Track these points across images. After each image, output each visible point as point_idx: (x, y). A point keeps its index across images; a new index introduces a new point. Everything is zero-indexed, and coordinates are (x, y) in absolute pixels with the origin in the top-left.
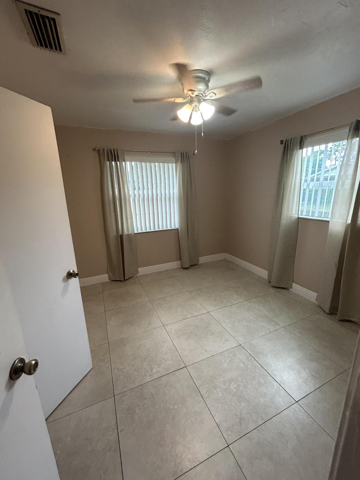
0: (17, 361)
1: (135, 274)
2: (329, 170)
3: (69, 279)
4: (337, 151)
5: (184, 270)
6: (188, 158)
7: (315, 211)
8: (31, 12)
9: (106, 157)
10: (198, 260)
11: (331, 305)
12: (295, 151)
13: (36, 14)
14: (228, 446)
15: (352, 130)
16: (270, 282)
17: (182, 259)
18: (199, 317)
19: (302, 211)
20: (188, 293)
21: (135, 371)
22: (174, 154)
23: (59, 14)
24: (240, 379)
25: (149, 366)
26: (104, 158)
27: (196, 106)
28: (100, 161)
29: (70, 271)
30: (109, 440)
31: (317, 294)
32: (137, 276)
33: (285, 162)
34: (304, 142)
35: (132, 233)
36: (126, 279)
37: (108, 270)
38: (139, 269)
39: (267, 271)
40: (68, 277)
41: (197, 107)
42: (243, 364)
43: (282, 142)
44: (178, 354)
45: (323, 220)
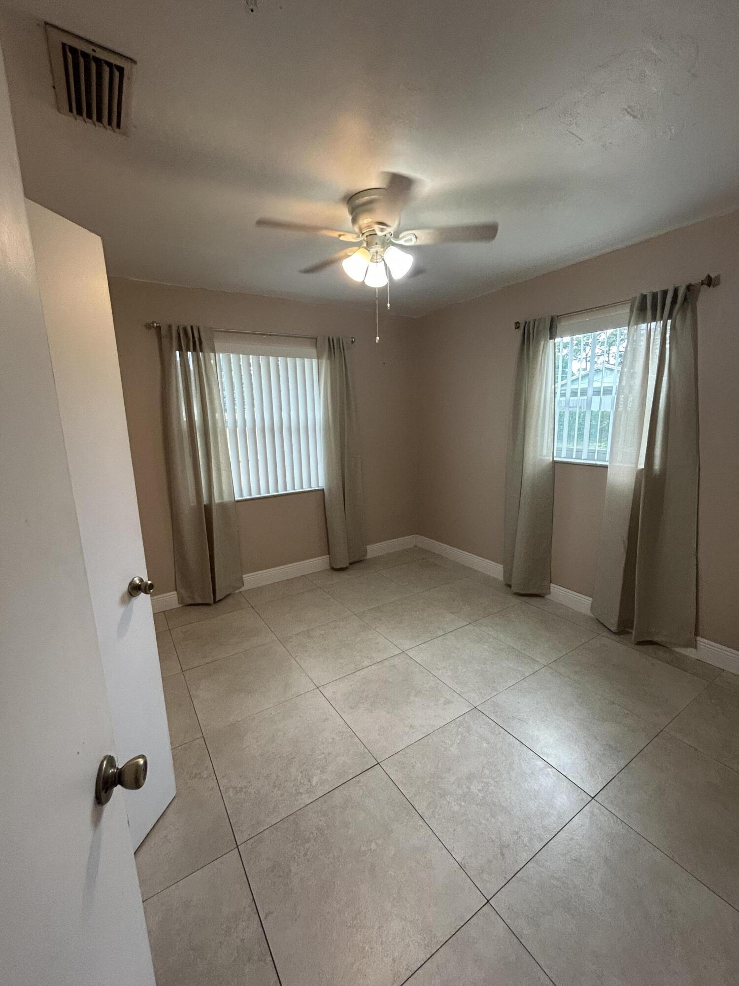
0: (105, 763)
1: (238, 588)
2: (578, 378)
3: (134, 598)
4: (587, 344)
5: (338, 572)
6: (342, 350)
7: (582, 449)
8: (74, 51)
9: (175, 343)
10: (366, 551)
11: (620, 617)
12: (542, 343)
13: (85, 55)
14: (488, 901)
15: (635, 310)
16: (509, 586)
17: (330, 552)
18: (387, 663)
19: (560, 450)
20: (356, 618)
21: (275, 786)
22: (314, 341)
23: (133, 61)
24: (486, 771)
25: (302, 772)
26: (171, 344)
27: (377, 252)
28: (161, 350)
29: (135, 581)
30: (242, 940)
31: (591, 599)
32: (240, 592)
33: (525, 360)
34: (557, 327)
35: (230, 500)
36: (217, 600)
37: (178, 582)
38: (246, 577)
39: (500, 563)
40: (131, 595)
41: (379, 254)
42: (487, 744)
43: (517, 325)
44: (358, 740)
45: (596, 464)
